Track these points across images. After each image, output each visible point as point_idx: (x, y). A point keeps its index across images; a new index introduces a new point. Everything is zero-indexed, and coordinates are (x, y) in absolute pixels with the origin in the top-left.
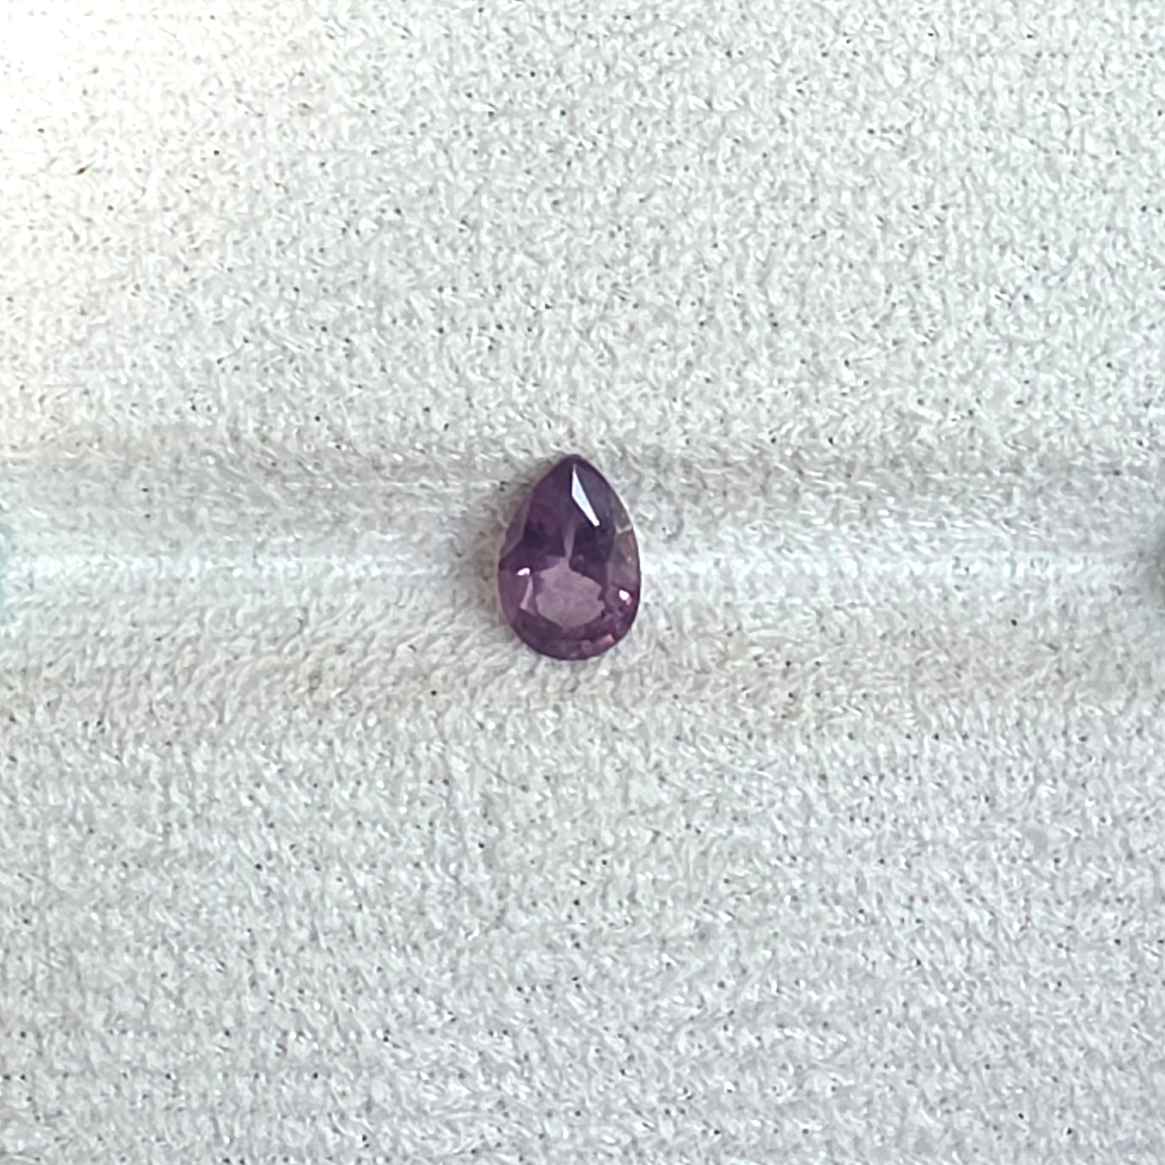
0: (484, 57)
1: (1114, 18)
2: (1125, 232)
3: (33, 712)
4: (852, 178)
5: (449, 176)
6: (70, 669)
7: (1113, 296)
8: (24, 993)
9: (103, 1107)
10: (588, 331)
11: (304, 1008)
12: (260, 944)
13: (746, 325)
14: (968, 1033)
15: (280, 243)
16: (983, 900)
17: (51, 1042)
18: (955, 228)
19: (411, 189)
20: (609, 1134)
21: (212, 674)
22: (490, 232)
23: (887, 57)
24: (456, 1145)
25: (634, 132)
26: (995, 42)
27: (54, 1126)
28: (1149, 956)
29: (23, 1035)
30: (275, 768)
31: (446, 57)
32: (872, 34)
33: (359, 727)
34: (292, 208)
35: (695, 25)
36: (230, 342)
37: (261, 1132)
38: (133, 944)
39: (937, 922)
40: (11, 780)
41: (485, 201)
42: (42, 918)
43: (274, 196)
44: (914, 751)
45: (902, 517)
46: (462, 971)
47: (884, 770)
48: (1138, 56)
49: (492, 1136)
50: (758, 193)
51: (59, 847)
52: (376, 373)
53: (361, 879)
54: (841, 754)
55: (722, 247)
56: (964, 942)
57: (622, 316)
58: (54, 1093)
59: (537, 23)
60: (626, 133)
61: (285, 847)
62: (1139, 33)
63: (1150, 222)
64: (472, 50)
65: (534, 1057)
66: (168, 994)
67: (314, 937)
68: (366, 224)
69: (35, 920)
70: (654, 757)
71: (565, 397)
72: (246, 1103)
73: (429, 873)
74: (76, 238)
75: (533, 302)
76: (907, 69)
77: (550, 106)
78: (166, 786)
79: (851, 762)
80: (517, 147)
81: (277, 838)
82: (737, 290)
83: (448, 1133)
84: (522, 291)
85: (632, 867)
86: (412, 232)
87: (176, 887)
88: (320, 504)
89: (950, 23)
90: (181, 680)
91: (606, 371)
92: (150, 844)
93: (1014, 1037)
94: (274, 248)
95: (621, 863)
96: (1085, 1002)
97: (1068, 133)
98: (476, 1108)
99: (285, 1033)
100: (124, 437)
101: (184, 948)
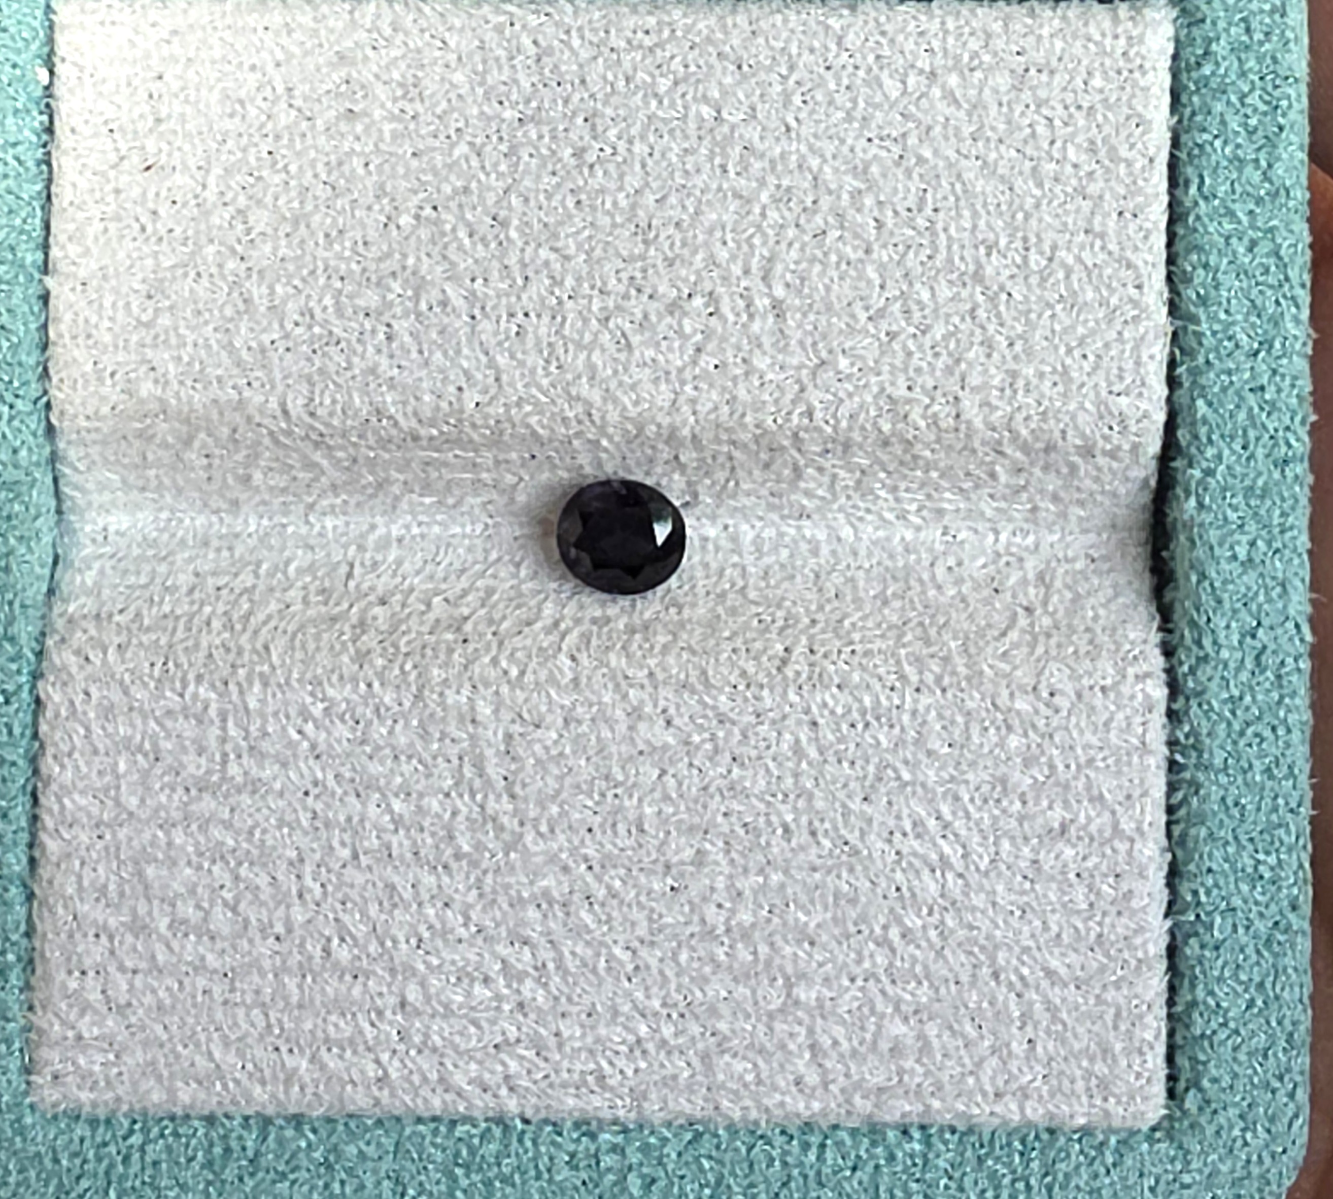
0: (513, 67)
1: (1097, 37)
2: (1102, 236)
3: (105, 653)
4: (851, 182)
5: (483, 177)
6: (138, 615)
7: (1090, 295)
8: (97, 900)
9: (168, 1002)
10: (607, 319)
11: (346, 918)
12: (307, 861)
13: (751, 316)
14: (940, 953)
15: (327, 236)
16: (956, 835)
17: (121, 943)
18: (945, 230)
19: (447, 189)
20: (617, 1034)
21: (265, 623)
22: (517, 229)
23: (886, 72)
24: (480, 1040)
25: (652, 139)
26: (987, 58)
27: (125, 1017)
28: (1105, 887)
29: (97, 936)
30: (320, 706)
31: (480, 68)
32: (872, 50)
33: (397, 672)
34: (339, 203)
35: (709, 40)
36: (282, 326)
37: (308, 1026)
38: (194, 859)
39: (915, 854)
40: (85, 713)
41: (514, 200)
42: (114, 835)
43: (323, 192)
44: (897, 702)
45: (894, 489)
46: (487, 889)
47: (869, 717)
48: (1119, 72)
49: (513, 1033)
50: (764, 197)
51: (127, 772)
52: (414, 355)
53: (397, 806)
54: (831, 703)
55: (731, 244)
56: (938, 873)
57: (637, 306)
58: (125, 987)
59: (564, 37)
60: (643, 137)
61: (330, 777)
62: (1120, 51)
63: (1126, 227)
64: (503, 60)
65: (551, 966)
66: (225, 904)
67: (355, 856)
68: (405, 220)
69: (108, 837)
70: (662, 703)
71: (584, 380)
72: (295, 999)
73: (459, 803)
74: (143, 229)
75: (557, 292)
76: (904, 83)
77: (574, 113)
78: (224, 720)
79: (839, 711)
80: (544, 151)
81: (323, 770)
82: (743, 284)
83: (472, 1030)
84: (547, 282)
85: (640, 800)
86: (448, 227)
87: (232, 810)
88: (364, 470)
89: (944, 39)
90: (238, 627)
91: (622, 356)
92: (209, 772)
93: (982, 957)
94: (321, 241)
95: (631, 796)
96: (1046, 927)
97: (1052, 142)
98: (498, 1008)
99: (329, 940)
100: (186, 409)
101: (240, 864)
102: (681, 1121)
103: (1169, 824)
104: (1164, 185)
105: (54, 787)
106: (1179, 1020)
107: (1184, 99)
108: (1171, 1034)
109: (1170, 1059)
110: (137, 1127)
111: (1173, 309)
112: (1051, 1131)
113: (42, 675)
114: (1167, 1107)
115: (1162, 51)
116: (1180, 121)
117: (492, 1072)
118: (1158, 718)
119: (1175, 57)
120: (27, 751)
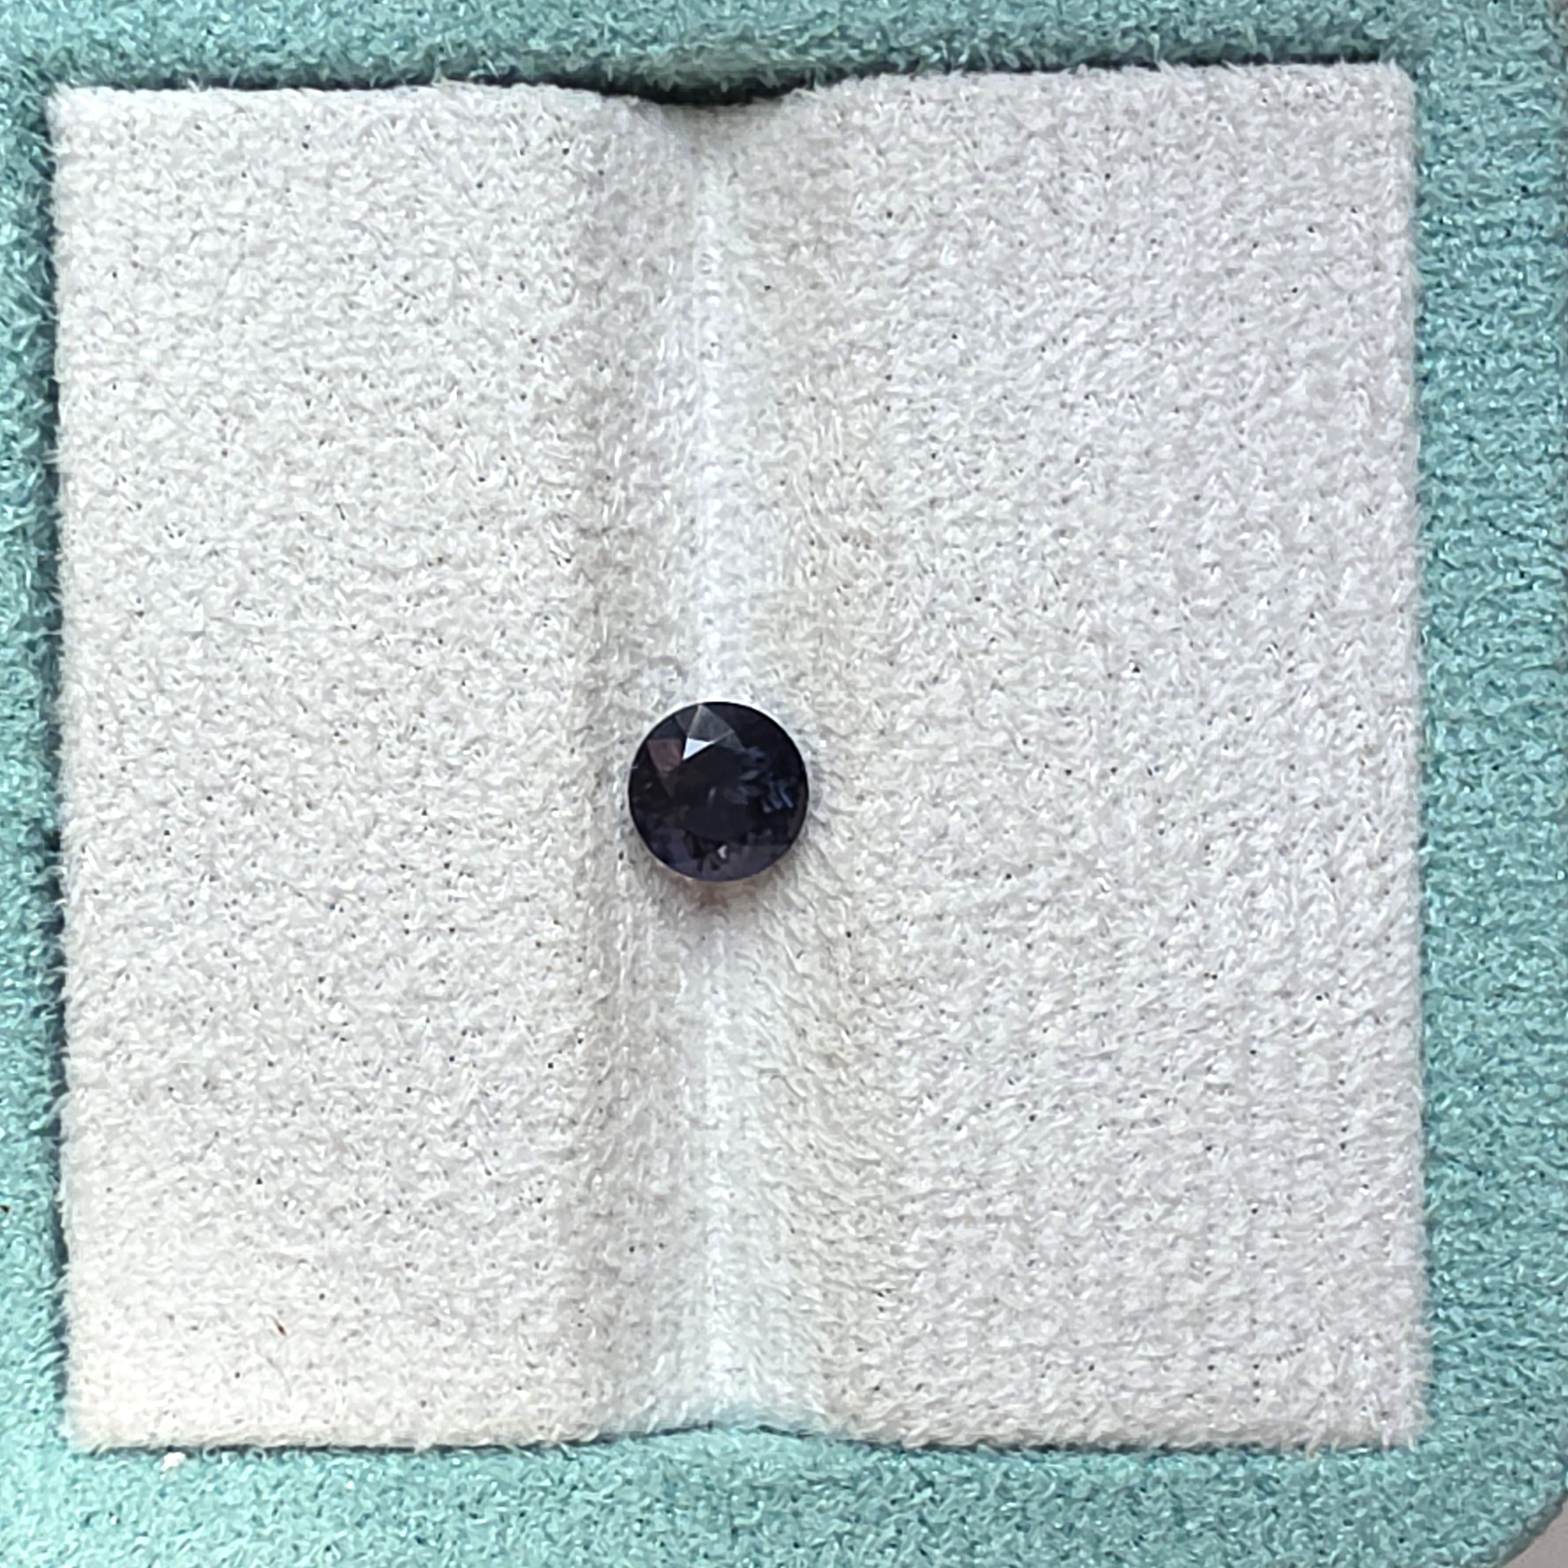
0: (148, 888)
2: (332, 168)
3: (869, 1367)
5: (282, 923)
6: (823, 1327)
7: (404, 181)
8: (1167, 1369)
9: (1288, 1280)
10: (450, 767)
12: (1113, 1115)
14: (1207, 342)
15: (358, 1110)
17: (1217, 1338)
20: (1314, 733)
22: (343, 879)
24: (1326, 900)
26: (121, 314)
27: (1308, 1333)
29: (1211, 1368)
30: (927, 1103)
31: (149, 930)
33: (883, 1011)
34: (318, 1096)
36: (467, 1162)
38: (1114, 1253)
39: (1088, 377)
40: (942, 1389)
41: (310, 882)
42: (1088, 1351)
43: (304, 1117)
44: (904, 403)
45: (654, 417)
46: (1142, 896)
47: (923, 436)
49: (1316, 860)
50: (295, 579)
59: (109, 828)
65: (1233, 815)
66: (1168, 1213)
67: (1106, 1057)
69: (1090, 1359)
70: (911, 689)
71: (523, 793)
72: (1283, 1126)
73: (1038, 933)
74: (355, 1333)
76: (154, 414)
77: (202, 813)
78: (947, 1220)
79: (916, 472)
80: (249, 849)
81: (1002, 1099)
84: (407, 841)
85: (1031, 712)
86: (343, 964)
88: (646, 1057)
89: (100, 366)
90: (834, 1206)
91: (494, 747)
92: (1010, 1237)
93: (1210, 290)
94: (365, 1116)
95: (1025, 724)
102: (1418, 652)
103: (1045, 69)
104: (271, 94)
105: (1032, 1425)
106: (1280, 49)
107: (167, 73)
108: (1299, 59)
110: (1441, 1313)
111: (421, 79)
112: (1420, 201)
113: (898, 1443)
114: (1386, 61)
115: (110, 101)
116: (194, 78)
117: (1364, 882)
119: (117, 85)
120: (991, 1459)
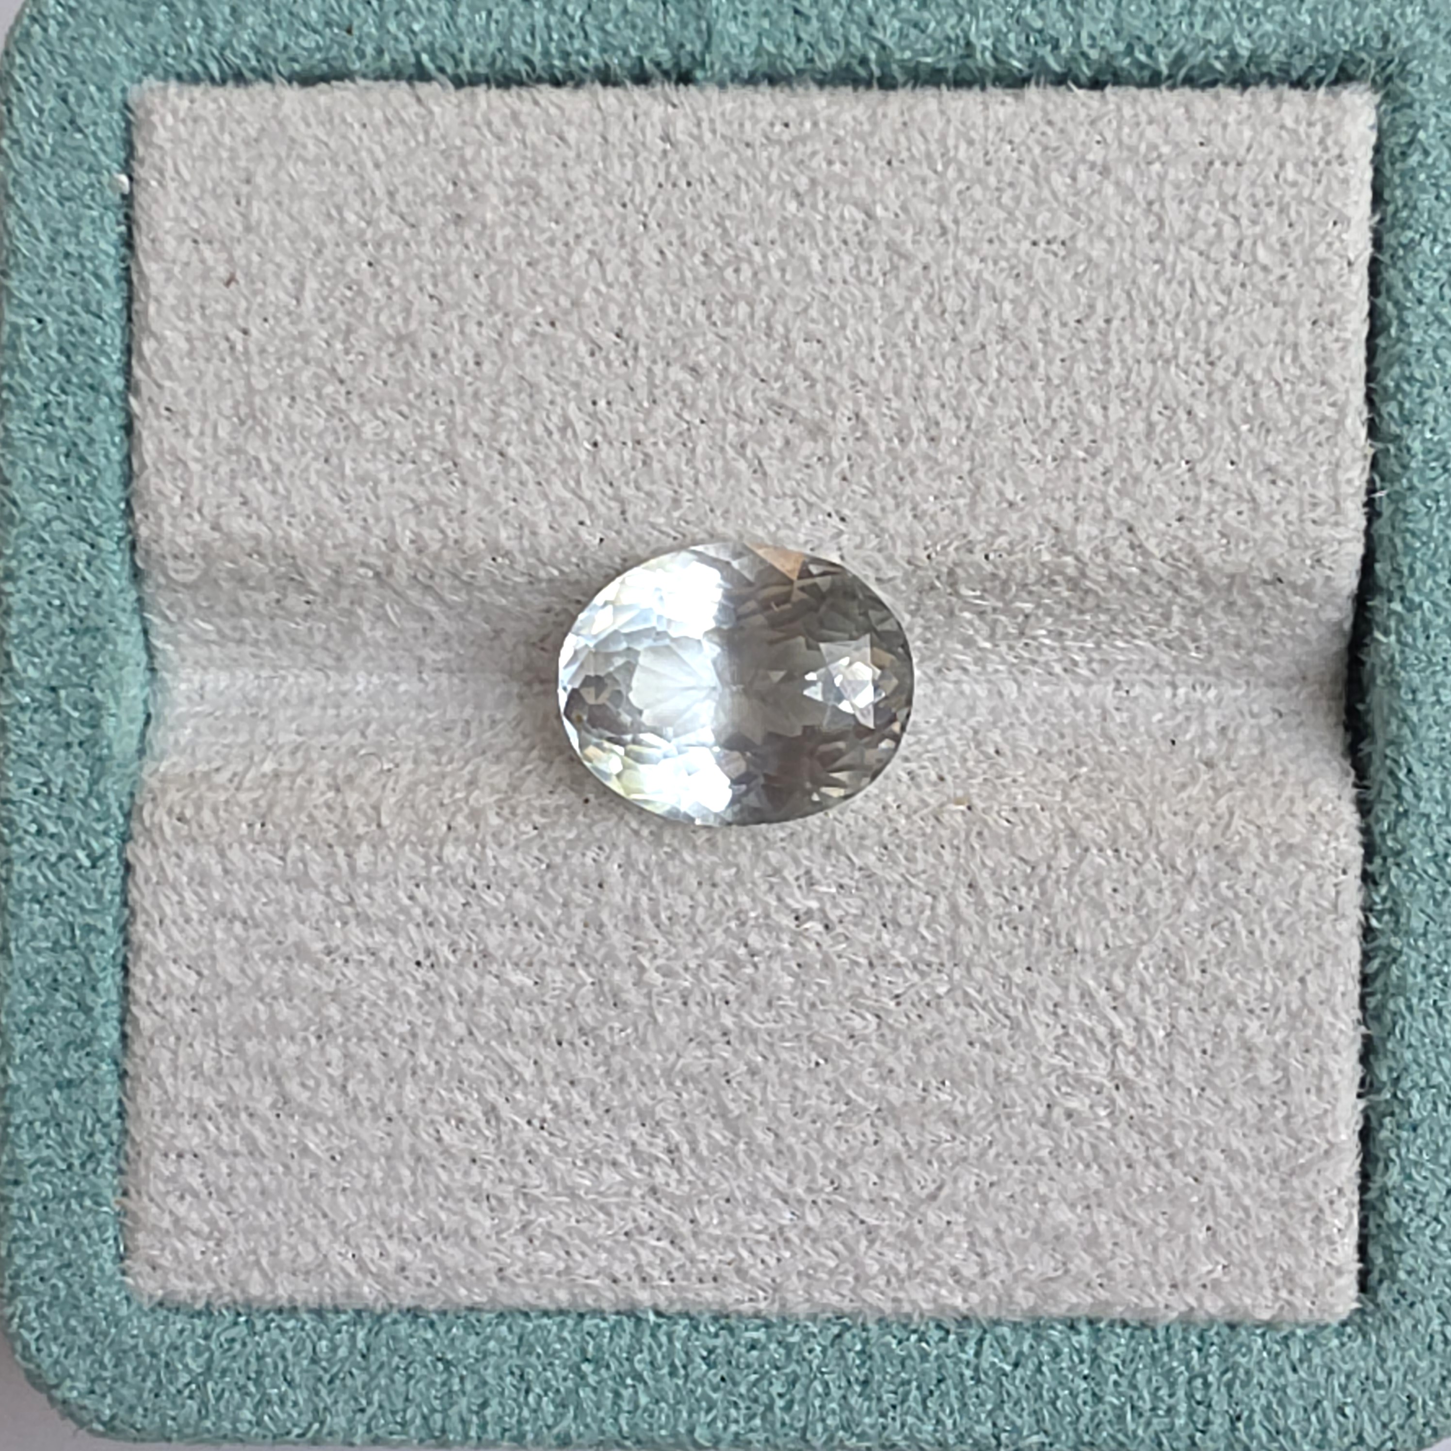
102: (829, 1315)
103: (1363, 998)
104: (1365, 291)
105: (145, 956)
106: (1374, 1208)
107: (1387, 195)
108: (1364, 1223)
109: (1362, 1249)
110: (242, 1319)
111: (1373, 430)
112: (1232, 1326)
113: (131, 837)
114: (1359, 1300)
115: (1362, 140)
116: (1382, 221)
117: (623, 1261)
118: (1353, 880)
119: (1378, 149)
120: (116, 920)
